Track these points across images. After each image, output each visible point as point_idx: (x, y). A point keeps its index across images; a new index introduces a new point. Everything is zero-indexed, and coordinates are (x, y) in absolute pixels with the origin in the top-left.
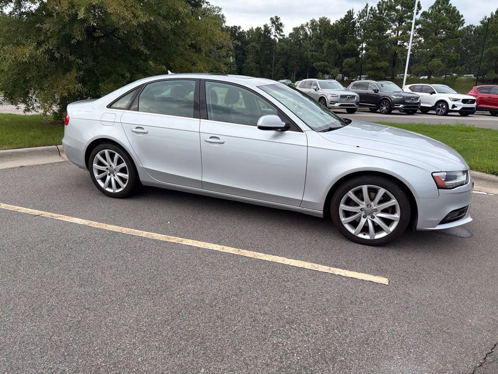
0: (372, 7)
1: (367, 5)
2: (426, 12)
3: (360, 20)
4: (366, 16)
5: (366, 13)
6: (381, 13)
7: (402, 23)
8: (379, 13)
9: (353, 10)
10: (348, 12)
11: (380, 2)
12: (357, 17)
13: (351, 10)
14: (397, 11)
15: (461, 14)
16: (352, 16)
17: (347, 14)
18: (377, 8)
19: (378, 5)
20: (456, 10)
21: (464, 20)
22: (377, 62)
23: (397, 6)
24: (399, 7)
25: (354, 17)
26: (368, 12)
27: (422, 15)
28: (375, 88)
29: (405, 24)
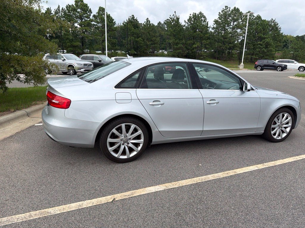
0: (63, 8)
1: (59, 6)
2: (95, 15)
3: (57, 15)
4: (60, 13)
5: (59, 11)
6: (69, 12)
7: (83, 19)
8: (68, 12)
9: (50, 8)
10: (47, 9)
11: (67, 5)
12: (54, 13)
13: (49, 8)
14: (78, 12)
15: (113, 18)
16: (51, 11)
17: (46, 10)
18: (66, 9)
19: (66, 7)
20: (110, 16)
21: (115, 22)
22: (73, 42)
23: (78, 9)
24: (79, 10)
25: (52, 13)
26: (60, 11)
27: (93, 16)
28: (99, 60)
29: (84, 20)
